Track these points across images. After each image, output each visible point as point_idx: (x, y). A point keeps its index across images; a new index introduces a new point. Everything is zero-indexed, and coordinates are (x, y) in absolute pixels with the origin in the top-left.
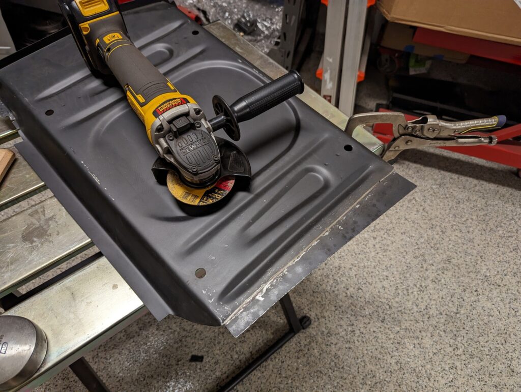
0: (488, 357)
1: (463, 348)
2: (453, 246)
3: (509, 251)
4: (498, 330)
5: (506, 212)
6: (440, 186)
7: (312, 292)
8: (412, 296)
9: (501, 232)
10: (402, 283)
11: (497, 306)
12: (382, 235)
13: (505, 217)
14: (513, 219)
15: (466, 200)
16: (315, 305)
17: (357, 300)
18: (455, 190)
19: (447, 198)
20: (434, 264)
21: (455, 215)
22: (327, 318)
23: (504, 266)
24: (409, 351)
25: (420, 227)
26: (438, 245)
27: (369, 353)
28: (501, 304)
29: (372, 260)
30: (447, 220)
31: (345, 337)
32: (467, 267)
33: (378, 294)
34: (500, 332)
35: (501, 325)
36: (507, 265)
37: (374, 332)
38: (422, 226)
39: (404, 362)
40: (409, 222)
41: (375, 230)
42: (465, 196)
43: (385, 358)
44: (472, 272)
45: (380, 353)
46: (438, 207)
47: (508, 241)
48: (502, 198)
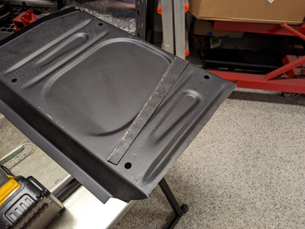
0: (295, 206)
1: (279, 203)
2: (259, 143)
3: (289, 140)
4: (296, 188)
5: (282, 118)
6: (243, 109)
7: (184, 188)
8: (243, 178)
9: (282, 130)
10: (235, 171)
11: (291, 174)
12: (217, 144)
13: (282, 121)
14: (287, 121)
15: (259, 115)
16: (188, 196)
17: (212, 187)
18: (251, 110)
19: (248, 115)
20: (251, 156)
21: (255, 125)
22: (197, 203)
23: (289, 150)
24: (249, 212)
25: (238, 135)
26: (250, 144)
27: (227, 219)
28: (293, 172)
29: (215, 161)
30: (251, 128)
31: (211, 213)
32: (270, 154)
33: (224, 181)
34: (297, 189)
35: (296, 185)
36: (291, 148)
37: (227, 205)
38: (239, 134)
39: (248, 220)
40: (231, 133)
41: (213, 142)
42: (257, 112)
43: (237, 220)
44: (273, 156)
45: (233, 218)
46: (245, 121)
47: (287, 134)
48: (278, 110)
